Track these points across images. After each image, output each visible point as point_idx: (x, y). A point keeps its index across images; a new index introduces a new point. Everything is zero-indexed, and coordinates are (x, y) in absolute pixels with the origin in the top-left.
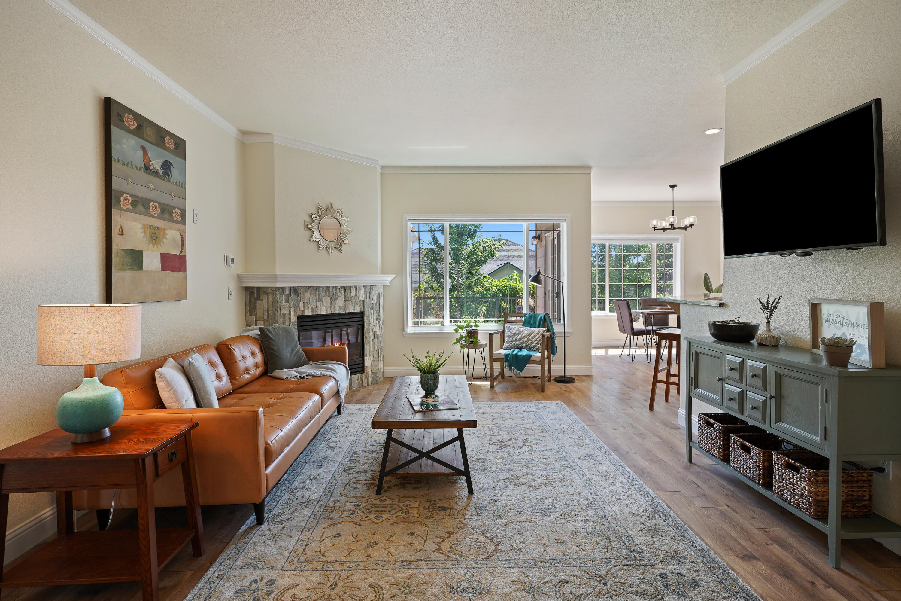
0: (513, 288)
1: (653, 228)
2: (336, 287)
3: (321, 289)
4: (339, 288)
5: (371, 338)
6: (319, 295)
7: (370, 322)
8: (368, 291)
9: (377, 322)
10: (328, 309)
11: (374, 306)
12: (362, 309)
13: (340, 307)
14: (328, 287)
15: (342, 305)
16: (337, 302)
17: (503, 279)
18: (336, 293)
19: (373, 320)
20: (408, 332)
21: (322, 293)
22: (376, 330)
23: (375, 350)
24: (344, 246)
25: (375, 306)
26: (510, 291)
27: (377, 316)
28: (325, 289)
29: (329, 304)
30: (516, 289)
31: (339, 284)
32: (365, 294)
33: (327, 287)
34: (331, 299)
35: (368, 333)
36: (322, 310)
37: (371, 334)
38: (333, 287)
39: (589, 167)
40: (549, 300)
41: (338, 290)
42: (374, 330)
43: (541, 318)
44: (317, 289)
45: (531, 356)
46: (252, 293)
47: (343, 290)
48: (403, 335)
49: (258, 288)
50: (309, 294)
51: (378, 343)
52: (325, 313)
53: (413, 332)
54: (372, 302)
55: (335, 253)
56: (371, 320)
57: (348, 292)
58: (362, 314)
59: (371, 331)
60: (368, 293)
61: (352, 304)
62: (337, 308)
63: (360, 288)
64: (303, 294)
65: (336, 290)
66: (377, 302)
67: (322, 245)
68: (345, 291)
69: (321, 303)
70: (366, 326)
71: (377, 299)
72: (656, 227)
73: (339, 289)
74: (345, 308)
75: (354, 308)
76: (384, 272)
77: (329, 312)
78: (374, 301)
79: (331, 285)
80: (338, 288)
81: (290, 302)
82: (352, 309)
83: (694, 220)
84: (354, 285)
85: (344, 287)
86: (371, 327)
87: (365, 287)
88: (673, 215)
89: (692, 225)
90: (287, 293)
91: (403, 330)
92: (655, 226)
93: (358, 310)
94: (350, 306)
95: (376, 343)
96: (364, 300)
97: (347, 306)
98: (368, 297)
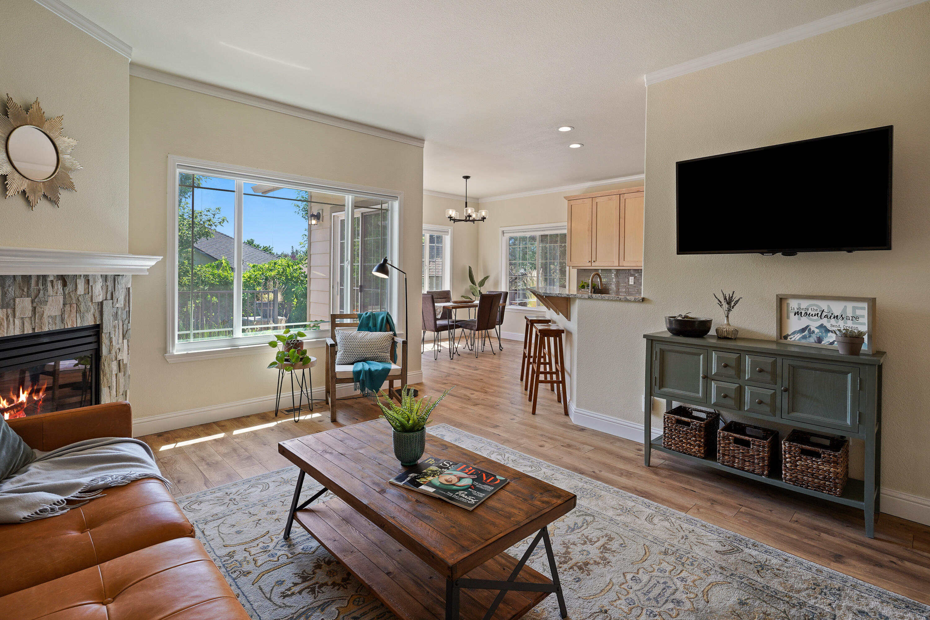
0: (224, 278)
1: (449, 217)
2: (45, 277)
3: (8, 282)
4: (52, 278)
5: (114, 373)
6: (4, 293)
7: (111, 342)
8: (110, 284)
9: (125, 341)
10: (26, 324)
11: (119, 313)
12: (98, 319)
13: (54, 318)
14: (27, 278)
15: (58, 313)
16: (47, 308)
17: (206, 265)
18: (46, 289)
19: (117, 338)
20: (176, 353)
21: (12, 290)
22: (124, 356)
23: (121, 393)
25: (122, 313)
27: (125, 330)
28: (19, 280)
29: (29, 313)
30: (227, 279)
31: (52, 271)
32: (105, 291)
33: (23, 277)
34: (33, 302)
35: (109, 364)
36: (11, 326)
37: (114, 365)
38: (38, 277)
39: (422, 140)
40: (338, 295)
41: (49, 284)
42: (119, 358)
43: (383, 318)
44: (2, 280)
45: (389, 370)
47: (60, 283)
48: (164, 357)
51: (125, 381)
52: (17, 332)
53: (185, 353)
54: (117, 306)
55: (42, 205)
56: (114, 339)
57: (70, 287)
58: (97, 329)
59: (114, 359)
60: (110, 289)
61: (78, 311)
62: (46, 319)
63: (94, 279)
65: (44, 284)
66: (125, 305)
67: (14, 186)
68: (65, 285)
69: (10, 311)
70: (105, 350)
71: (125, 300)
73: (52, 282)
74: (63, 320)
75: (82, 318)
76: (134, 250)
77: (28, 330)
78: (120, 304)
79: (34, 272)
80: (49, 279)
82: (79, 321)
84: (83, 273)
85: (63, 279)
86: (113, 352)
87: (105, 278)
88: (466, 207)
89: (483, 219)
91: (165, 350)
93: (89, 321)
94: (73, 314)
95: (122, 380)
96: (102, 303)
97: (69, 316)
98: (109, 297)
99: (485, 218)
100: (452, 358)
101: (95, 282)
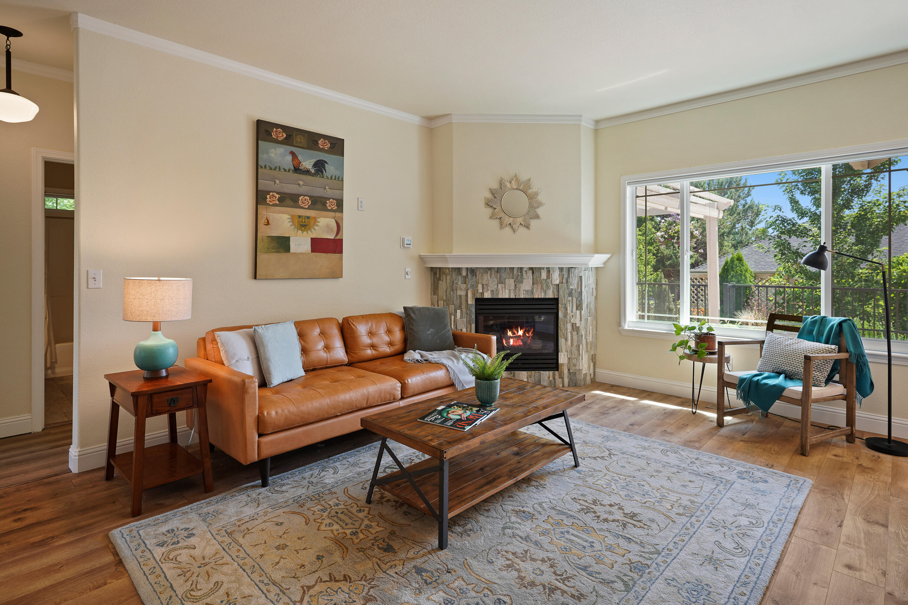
2: (522, 268)
3: (502, 271)
4: (526, 269)
5: (569, 331)
6: (500, 276)
7: (567, 310)
8: (565, 273)
9: (578, 312)
10: (511, 293)
11: (574, 292)
12: (556, 294)
13: (527, 291)
14: (512, 269)
15: (530, 289)
16: (523, 285)
18: (522, 275)
19: (571, 309)
20: (626, 327)
21: (504, 275)
22: (577, 321)
23: (575, 345)
24: (534, 223)
27: (578, 304)
28: (508, 270)
29: (513, 288)
31: (526, 265)
32: (561, 277)
33: (510, 268)
34: (515, 281)
35: (564, 325)
36: (504, 293)
37: (569, 326)
38: (518, 268)
41: (524, 272)
42: (573, 322)
43: (833, 326)
44: (498, 270)
45: (784, 388)
46: (435, 274)
47: (530, 272)
49: (440, 268)
50: (489, 275)
51: (578, 338)
52: (507, 297)
53: (637, 329)
54: (571, 287)
55: (521, 230)
56: (569, 309)
57: (537, 274)
58: (556, 301)
59: (568, 322)
60: (566, 276)
61: (542, 288)
62: (522, 291)
63: (554, 270)
64: (482, 275)
65: (521, 272)
66: (578, 287)
67: (505, 222)
68: (533, 273)
69: (503, 285)
70: (561, 315)
71: (578, 284)
73: (526, 271)
74: (532, 293)
75: (545, 292)
76: (597, 250)
77: (513, 296)
78: (574, 286)
79: (516, 266)
81: (467, 282)
82: (543, 294)
84: (545, 266)
85: (531, 269)
86: (568, 317)
87: (561, 269)
90: (464, 273)
91: (619, 324)
93: (550, 295)
94: (539, 290)
95: (575, 337)
96: (558, 285)
97: (536, 291)
98: (564, 281)
101: (554, 272)
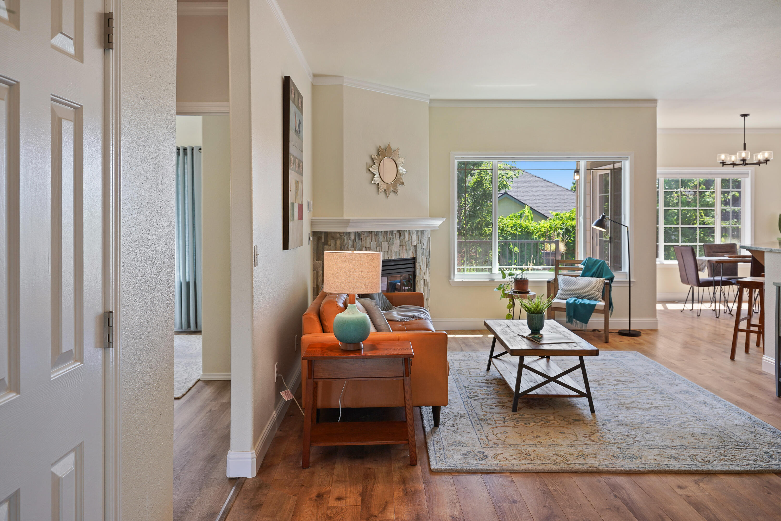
1: (721, 163)
2: (392, 231)
3: (380, 234)
5: (421, 286)
6: (378, 239)
7: (421, 268)
8: (420, 235)
9: (427, 269)
11: (425, 252)
12: (414, 254)
13: (396, 252)
14: (386, 232)
15: (397, 250)
16: (393, 247)
18: (393, 238)
19: (423, 266)
20: (454, 280)
21: (381, 238)
22: (427, 277)
24: (400, 188)
25: (426, 252)
26: (522, 232)
27: (427, 262)
28: (383, 233)
29: (387, 250)
31: (396, 229)
32: (417, 239)
34: (388, 244)
35: (420, 281)
37: (422, 282)
38: (390, 231)
39: (655, 101)
41: (394, 235)
42: (425, 278)
44: (377, 234)
45: (594, 305)
46: (319, 238)
47: (398, 234)
48: (449, 282)
49: (326, 232)
50: (370, 239)
51: (426, 292)
53: (461, 280)
54: (423, 248)
55: (391, 195)
56: (422, 267)
57: (402, 236)
58: (414, 260)
59: (422, 278)
60: (420, 238)
61: (406, 250)
62: (393, 253)
63: (413, 232)
64: (366, 239)
65: (392, 235)
66: (427, 247)
67: (381, 188)
68: (400, 236)
69: (380, 248)
70: (417, 273)
71: (427, 244)
72: (725, 163)
74: (399, 254)
75: (408, 253)
76: (433, 216)
78: (425, 247)
79: (388, 229)
80: (394, 232)
81: (355, 247)
82: (406, 255)
83: (770, 155)
84: (408, 229)
85: (399, 232)
86: (422, 274)
87: (418, 231)
88: (745, 149)
89: (767, 161)
90: (353, 238)
91: (449, 277)
92: (723, 161)
93: (411, 256)
94: (404, 251)
96: (416, 245)
97: (402, 252)
98: (419, 243)
99: (768, 160)
100: (718, 316)
101: (413, 234)
